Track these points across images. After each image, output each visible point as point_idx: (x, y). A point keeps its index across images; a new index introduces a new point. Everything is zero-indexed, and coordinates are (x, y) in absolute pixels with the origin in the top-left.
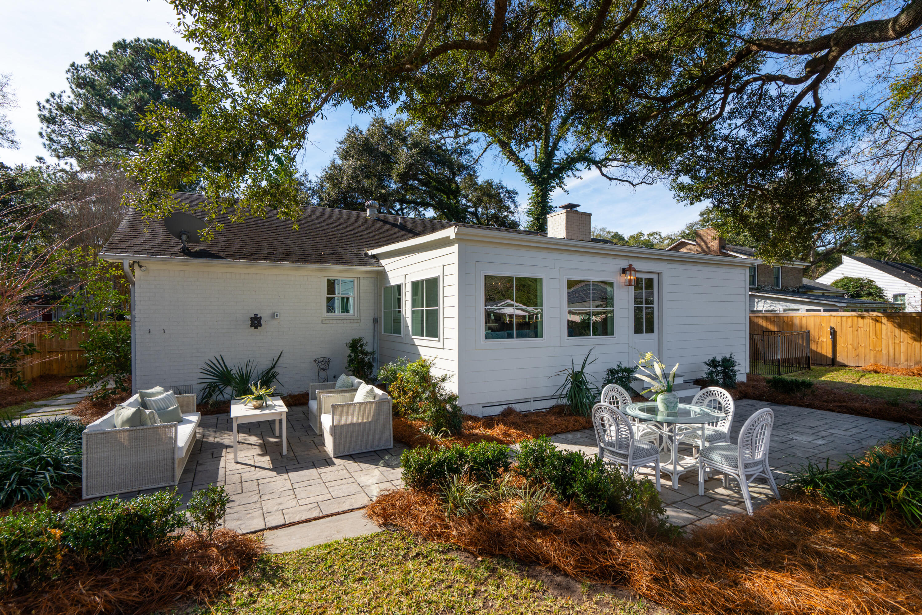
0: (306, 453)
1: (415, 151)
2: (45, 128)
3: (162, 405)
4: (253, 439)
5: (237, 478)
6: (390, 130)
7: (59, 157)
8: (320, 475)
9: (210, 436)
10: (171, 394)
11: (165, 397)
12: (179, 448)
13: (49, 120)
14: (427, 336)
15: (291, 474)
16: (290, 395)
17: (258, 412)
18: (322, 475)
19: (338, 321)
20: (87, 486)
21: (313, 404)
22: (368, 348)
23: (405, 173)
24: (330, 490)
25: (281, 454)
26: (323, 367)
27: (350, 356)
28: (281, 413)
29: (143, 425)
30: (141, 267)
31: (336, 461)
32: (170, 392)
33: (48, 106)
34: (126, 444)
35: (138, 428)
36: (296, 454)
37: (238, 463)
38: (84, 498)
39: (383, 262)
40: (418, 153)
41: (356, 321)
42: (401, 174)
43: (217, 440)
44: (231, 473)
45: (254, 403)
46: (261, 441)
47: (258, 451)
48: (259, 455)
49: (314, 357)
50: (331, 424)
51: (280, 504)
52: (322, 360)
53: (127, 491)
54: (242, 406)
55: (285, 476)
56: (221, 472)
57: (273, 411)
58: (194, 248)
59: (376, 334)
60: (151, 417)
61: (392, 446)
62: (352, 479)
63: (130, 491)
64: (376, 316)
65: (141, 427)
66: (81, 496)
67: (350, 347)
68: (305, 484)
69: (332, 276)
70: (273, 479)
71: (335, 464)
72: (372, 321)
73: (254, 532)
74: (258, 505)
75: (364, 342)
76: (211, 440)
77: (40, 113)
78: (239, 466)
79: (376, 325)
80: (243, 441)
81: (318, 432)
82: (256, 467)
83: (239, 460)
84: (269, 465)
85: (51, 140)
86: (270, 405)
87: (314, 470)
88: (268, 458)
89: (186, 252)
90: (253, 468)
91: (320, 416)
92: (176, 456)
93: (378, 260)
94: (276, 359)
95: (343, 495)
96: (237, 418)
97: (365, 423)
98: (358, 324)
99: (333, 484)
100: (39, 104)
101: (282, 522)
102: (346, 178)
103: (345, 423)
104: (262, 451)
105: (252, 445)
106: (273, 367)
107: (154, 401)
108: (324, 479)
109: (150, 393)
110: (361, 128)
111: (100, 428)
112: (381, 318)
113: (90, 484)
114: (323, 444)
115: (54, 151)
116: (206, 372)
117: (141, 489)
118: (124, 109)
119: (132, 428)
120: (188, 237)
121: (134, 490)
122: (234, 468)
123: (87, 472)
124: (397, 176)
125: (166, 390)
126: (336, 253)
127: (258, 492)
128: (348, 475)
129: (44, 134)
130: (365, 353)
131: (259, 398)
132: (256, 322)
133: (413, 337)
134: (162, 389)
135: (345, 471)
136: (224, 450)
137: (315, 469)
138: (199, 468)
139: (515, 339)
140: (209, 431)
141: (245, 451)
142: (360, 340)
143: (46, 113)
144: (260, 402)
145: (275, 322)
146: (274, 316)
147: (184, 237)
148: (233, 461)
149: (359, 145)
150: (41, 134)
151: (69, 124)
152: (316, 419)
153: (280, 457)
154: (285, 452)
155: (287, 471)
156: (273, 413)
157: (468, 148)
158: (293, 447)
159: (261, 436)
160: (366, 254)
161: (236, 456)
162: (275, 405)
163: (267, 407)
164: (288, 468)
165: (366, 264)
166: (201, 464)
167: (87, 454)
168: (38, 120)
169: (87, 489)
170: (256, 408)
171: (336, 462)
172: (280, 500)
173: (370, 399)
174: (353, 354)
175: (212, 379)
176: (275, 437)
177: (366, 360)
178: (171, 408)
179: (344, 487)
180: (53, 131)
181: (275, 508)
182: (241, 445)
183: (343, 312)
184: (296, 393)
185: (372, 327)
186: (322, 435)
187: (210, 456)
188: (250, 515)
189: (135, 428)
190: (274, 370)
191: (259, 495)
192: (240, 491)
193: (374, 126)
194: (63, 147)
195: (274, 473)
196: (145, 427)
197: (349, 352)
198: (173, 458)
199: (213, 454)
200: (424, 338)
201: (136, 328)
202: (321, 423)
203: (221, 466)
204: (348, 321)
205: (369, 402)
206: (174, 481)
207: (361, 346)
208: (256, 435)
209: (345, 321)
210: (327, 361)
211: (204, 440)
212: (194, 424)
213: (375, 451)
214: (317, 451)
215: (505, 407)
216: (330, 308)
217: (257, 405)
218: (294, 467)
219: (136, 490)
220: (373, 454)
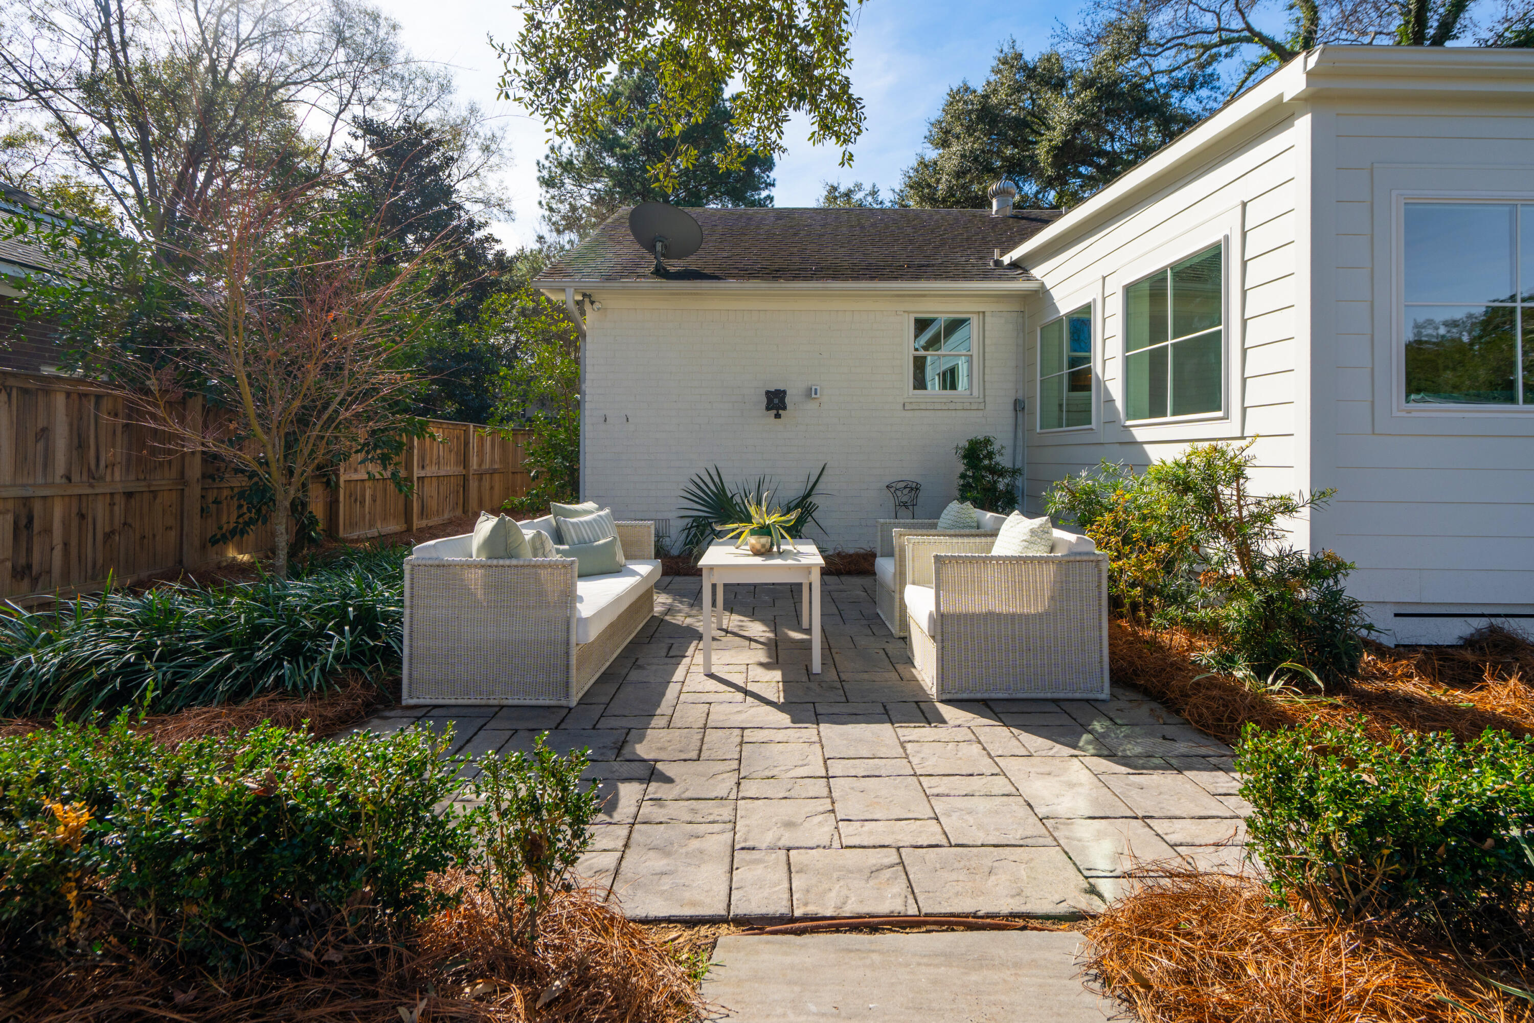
0: (866, 676)
1: (1087, 95)
2: (544, 194)
3: (586, 534)
4: (757, 629)
5: (695, 716)
6: (1030, 72)
7: (559, 232)
8: (902, 745)
9: (680, 611)
10: (607, 515)
11: (595, 520)
12: (581, 620)
13: (548, 183)
14: (1174, 414)
15: (826, 729)
16: (839, 554)
17: (758, 560)
18: (909, 746)
19: (938, 406)
20: (410, 675)
21: (885, 566)
22: (1004, 461)
23: (1066, 143)
24: (940, 806)
25: (808, 669)
26: (905, 499)
27: (963, 476)
28: (808, 568)
29: (511, 557)
30: (592, 303)
31: (946, 711)
32: (607, 511)
33: (547, 164)
34: (480, 594)
35: (501, 562)
36: (843, 677)
37: (711, 676)
38: (404, 703)
39: (1037, 272)
40: (1093, 100)
41: (974, 407)
42: (1056, 147)
43: (689, 621)
44: (691, 698)
45: (753, 540)
46: (771, 635)
47: (761, 655)
48: (761, 664)
49: (888, 480)
50: (933, 608)
51: (790, 825)
52: (902, 485)
53: (478, 702)
54: (731, 549)
55: (809, 732)
56: (671, 692)
57: (790, 562)
58: (674, 265)
59: (1020, 434)
60: (538, 544)
61: (1105, 694)
62: (1001, 780)
63: (483, 702)
64: (1020, 396)
65: (507, 562)
66: (399, 698)
67: (964, 457)
68: (861, 767)
69: (928, 308)
70: (781, 735)
71: (944, 721)
72: (1011, 407)
73: (691, 922)
74: (726, 812)
75: (996, 447)
76: (680, 619)
77: (539, 174)
78: (712, 685)
79: (1020, 415)
80: (735, 630)
81: (895, 631)
82: (746, 692)
83: (714, 670)
84: (774, 693)
85: (551, 209)
86: (789, 552)
87: (885, 729)
88: (777, 675)
89: (661, 273)
90: (740, 696)
91: (902, 592)
92: (573, 640)
93: (1026, 271)
94: (813, 479)
95: (980, 838)
96: (711, 568)
97: (1027, 617)
98: (980, 413)
99: (943, 785)
100: (538, 163)
101: (781, 908)
102: (945, 177)
103: (971, 610)
104: (770, 657)
105: (750, 639)
106: (809, 494)
107: (572, 524)
108: (915, 761)
109: (570, 510)
110: (972, 85)
111: (434, 555)
112: (1034, 397)
113: (415, 675)
114: (910, 662)
115: (554, 224)
116: (692, 497)
117: (505, 702)
118: (627, 148)
119: (489, 562)
120: (665, 247)
121: (492, 702)
122: (700, 688)
123: (411, 646)
124: (1048, 152)
125: (601, 508)
126: (933, 265)
127: (735, 765)
128: (985, 765)
129: (544, 203)
130: (999, 472)
131: (764, 530)
132: (776, 401)
133: (1128, 423)
134: (597, 506)
135: (976, 749)
136: (695, 643)
137: (889, 726)
138: (634, 676)
139: (1521, 406)
140: (681, 602)
141: (732, 652)
142: (987, 441)
143: (545, 173)
144: (765, 540)
145: (813, 405)
146: (810, 393)
147: (659, 246)
148: (702, 670)
149: (970, 112)
150: (540, 203)
151: (569, 183)
152: (892, 599)
153: (805, 679)
154: (817, 667)
155: (818, 719)
156: (790, 567)
157: (1209, 70)
158: (837, 657)
159: (774, 624)
160: (998, 263)
161: (707, 662)
162: (799, 552)
163: (780, 554)
164: (820, 710)
165: (1000, 278)
166: (640, 667)
167: (412, 607)
168: (537, 183)
169: (410, 684)
170: (757, 553)
171: (946, 716)
172: (787, 810)
173: (1040, 551)
174: (970, 473)
175: (700, 511)
176: (800, 629)
177: (1001, 486)
178: (601, 542)
179: (981, 804)
180: (553, 197)
181: (768, 838)
182: (730, 637)
183: (945, 388)
184: (852, 551)
185: (1011, 421)
186: (905, 640)
187: (663, 653)
188: (695, 844)
189: (495, 562)
190: (809, 500)
191: (734, 777)
192: (694, 755)
193: (999, 71)
194: (563, 218)
195: (784, 719)
196: (514, 562)
197: (961, 467)
198: (568, 643)
199: (670, 648)
200: (1169, 418)
201: (587, 413)
202: (903, 607)
203: (674, 679)
204: (959, 406)
205: (1040, 560)
206: (567, 695)
207: (990, 455)
208: (763, 621)
209: (952, 406)
210: (915, 489)
211: (667, 618)
212: (638, 578)
213: (1055, 701)
214: (894, 676)
215: (1482, 623)
216: (920, 383)
217: (758, 547)
218: (836, 709)
219: (496, 702)
220: (1053, 707)
